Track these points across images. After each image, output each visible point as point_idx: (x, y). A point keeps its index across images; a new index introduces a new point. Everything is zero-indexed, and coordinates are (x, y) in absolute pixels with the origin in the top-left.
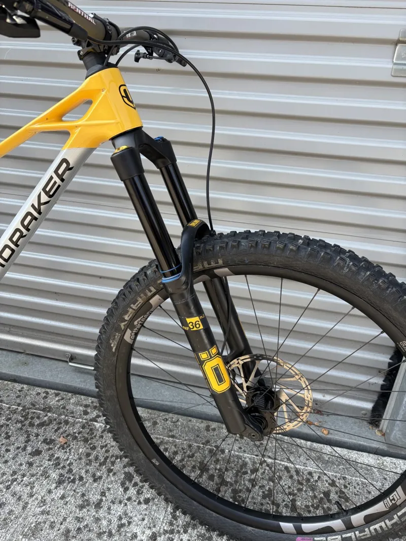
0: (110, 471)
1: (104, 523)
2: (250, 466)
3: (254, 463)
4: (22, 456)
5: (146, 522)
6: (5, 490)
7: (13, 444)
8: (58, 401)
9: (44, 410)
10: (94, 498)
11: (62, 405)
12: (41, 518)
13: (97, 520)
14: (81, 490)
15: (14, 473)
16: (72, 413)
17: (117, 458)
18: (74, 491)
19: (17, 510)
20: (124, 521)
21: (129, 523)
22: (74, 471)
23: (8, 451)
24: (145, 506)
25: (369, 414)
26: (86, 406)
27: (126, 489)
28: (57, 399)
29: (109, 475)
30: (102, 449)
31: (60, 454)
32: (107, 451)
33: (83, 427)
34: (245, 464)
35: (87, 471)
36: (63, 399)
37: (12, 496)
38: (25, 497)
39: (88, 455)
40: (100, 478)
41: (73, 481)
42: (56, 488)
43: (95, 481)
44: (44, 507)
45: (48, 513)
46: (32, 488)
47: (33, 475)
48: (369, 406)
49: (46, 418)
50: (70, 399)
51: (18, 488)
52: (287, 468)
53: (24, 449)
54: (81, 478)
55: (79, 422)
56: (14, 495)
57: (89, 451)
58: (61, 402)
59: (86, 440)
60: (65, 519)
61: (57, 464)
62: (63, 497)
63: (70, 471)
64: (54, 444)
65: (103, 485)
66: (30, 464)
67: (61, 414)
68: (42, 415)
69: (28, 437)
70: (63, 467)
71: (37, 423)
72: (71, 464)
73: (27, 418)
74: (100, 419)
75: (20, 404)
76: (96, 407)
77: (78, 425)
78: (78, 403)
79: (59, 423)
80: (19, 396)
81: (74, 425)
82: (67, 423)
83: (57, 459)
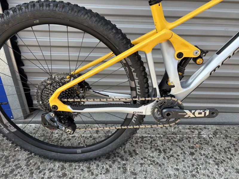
0: (232, 154)
4: (187, 156)
6: (198, 174)
7: (177, 152)
8: (174, 129)
9: (173, 134)
11: (178, 130)
16: (187, 133)
17: (229, 149)
18: (227, 166)
22: (218, 158)
28: (173, 128)
29: (233, 156)
30: (218, 146)
31: (203, 152)
32: (221, 147)
33: (199, 138)
36: (175, 128)
37: (204, 176)
38: (210, 175)
39: (215, 150)
41: (222, 162)
42: (218, 167)
43: (231, 160)
44: (223, 177)
46: (208, 170)
47: (202, 164)
49: (178, 138)
50: (178, 127)
53: (184, 153)
54: (224, 161)
55: (194, 136)
56: (204, 175)
57: (213, 148)
58: (176, 129)
59: (206, 144)
61: (207, 157)
62: (226, 171)
63: (216, 159)
64: (196, 148)
65: (236, 161)
66: (195, 159)
67: (183, 135)
68: (175, 136)
69: (179, 146)
70: (211, 158)
71: (177, 140)
72: (212, 155)
73: (170, 139)
74: (201, 133)
75: (159, 134)
76: (193, 129)
77: (196, 138)
78: (184, 128)
79: (187, 139)
80: (154, 130)
81: (194, 138)
82: (190, 138)
83: (204, 154)
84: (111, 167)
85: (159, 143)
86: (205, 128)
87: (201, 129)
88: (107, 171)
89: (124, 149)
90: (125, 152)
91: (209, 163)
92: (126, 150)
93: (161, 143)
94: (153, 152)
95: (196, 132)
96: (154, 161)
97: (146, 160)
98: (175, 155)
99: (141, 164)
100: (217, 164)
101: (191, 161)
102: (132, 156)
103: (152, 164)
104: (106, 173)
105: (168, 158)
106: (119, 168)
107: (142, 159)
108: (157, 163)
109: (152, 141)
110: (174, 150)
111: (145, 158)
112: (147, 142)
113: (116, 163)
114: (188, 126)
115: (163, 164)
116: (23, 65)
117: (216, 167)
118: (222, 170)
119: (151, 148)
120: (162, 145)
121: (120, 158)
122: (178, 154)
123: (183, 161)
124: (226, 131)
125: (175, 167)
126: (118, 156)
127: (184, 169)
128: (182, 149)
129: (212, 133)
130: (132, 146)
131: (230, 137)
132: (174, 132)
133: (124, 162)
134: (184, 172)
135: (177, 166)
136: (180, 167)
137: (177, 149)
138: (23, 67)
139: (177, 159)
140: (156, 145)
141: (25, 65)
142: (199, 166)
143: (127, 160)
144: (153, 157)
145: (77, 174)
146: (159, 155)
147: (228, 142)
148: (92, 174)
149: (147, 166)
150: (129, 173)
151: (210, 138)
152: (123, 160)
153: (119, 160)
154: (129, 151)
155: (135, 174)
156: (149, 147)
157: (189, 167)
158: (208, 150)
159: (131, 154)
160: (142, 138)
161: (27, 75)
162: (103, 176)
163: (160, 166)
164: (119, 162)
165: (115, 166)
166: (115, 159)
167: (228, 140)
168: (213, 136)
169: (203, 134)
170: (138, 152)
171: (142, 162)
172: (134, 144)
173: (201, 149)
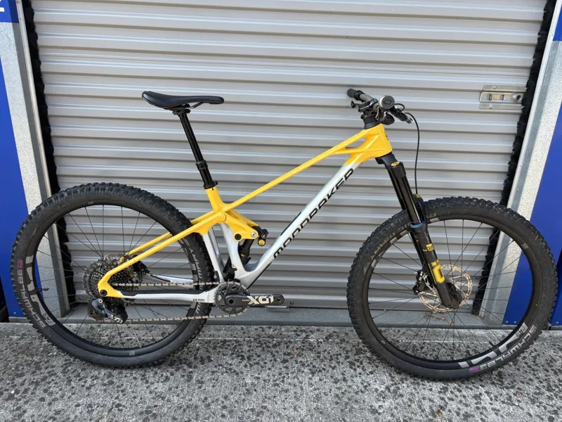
1: (355, 387)
2: (418, 347)
3: (419, 344)
4: (277, 364)
5: (378, 382)
9: (269, 337)
10: (340, 377)
12: (317, 392)
13: (350, 387)
14: (329, 375)
15: (280, 374)
16: (289, 336)
19: (299, 391)
20: (365, 384)
21: (369, 384)
23: (265, 363)
24: (372, 375)
25: (472, 308)
26: (295, 331)
27: (355, 370)
28: (272, 330)
30: (324, 353)
31: (300, 359)
32: (329, 353)
33: (303, 343)
34: (415, 346)
35: (324, 365)
36: (276, 330)
39: (319, 357)
40: (335, 367)
41: (320, 371)
43: (333, 368)
45: (318, 389)
46: (298, 379)
47: (293, 373)
48: (471, 302)
49: (274, 342)
50: (281, 329)
51: (289, 380)
52: (439, 343)
53: (275, 360)
54: (324, 369)
56: (290, 384)
57: (318, 355)
58: (276, 332)
59: (310, 350)
60: (331, 390)
61: (304, 365)
62: (321, 380)
65: (339, 370)
66: (287, 368)
67: (282, 339)
68: (270, 340)
69: (272, 354)
70: (308, 365)
71: (271, 345)
72: (311, 363)
73: (262, 344)
74: (310, 337)
75: (249, 337)
76: (301, 331)
77: (299, 342)
78: (288, 331)
79: (286, 343)
80: (244, 333)
81: (296, 342)
82: (291, 342)
83: (301, 362)
84: (172, 374)
85: (246, 348)
86: (318, 330)
87: (311, 332)
88: (167, 379)
89: (195, 355)
90: (195, 359)
91: (303, 372)
92: (198, 355)
93: (248, 349)
94: (233, 359)
95: (304, 335)
96: (230, 369)
97: (221, 367)
98: (262, 363)
99: (213, 372)
100: (313, 373)
101: (281, 369)
102: (202, 364)
103: (227, 372)
104: (165, 381)
105: (251, 366)
106: (183, 376)
107: (216, 366)
108: (235, 371)
109: (236, 346)
110: (263, 356)
111: (220, 365)
112: (229, 348)
113: (181, 371)
114: (295, 328)
115: (242, 373)
116: (68, 241)
117: (310, 376)
118: (316, 378)
119: (233, 354)
120: (249, 351)
121: (188, 365)
122: (266, 361)
123: (270, 369)
124: (347, 334)
125: (257, 375)
126: (185, 363)
127: (267, 378)
128: (274, 356)
129: (324, 337)
130: (207, 351)
131: (347, 342)
132: (271, 335)
133: (191, 370)
134: (265, 381)
135: (259, 374)
136: (264, 375)
137: (267, 355)
138: (67, 244)
139: (262, 367)
140: (240, 351)
141: (70, 240)
142: (288, 374)
143: (195, 367)
144: (231, 365)
145: (127, 381)
146: (240, 362)
147: (341, 348)
148: (147, 382)
149: (220, 374)
150: (194, 381)
151: (318, 343)
152: (191, 367)
153: (185, 367)
154: (202, 358)
155: (202, 383)
156: (230, 352)
157: (274, 376)
158: (309, 357)
159: (202, 362)
160: (225, 341)
161: (72, 253)
162: (161, 384)
163: (237, 374)
164: (184, 370)
165: (178, 374)
166: (180, 366)
167: (343, 345)
168: (324, 341)
169: (312, 338)
170: (212, 359)
171: (215, 369)
172: (210, 350)
173: (299, 355)
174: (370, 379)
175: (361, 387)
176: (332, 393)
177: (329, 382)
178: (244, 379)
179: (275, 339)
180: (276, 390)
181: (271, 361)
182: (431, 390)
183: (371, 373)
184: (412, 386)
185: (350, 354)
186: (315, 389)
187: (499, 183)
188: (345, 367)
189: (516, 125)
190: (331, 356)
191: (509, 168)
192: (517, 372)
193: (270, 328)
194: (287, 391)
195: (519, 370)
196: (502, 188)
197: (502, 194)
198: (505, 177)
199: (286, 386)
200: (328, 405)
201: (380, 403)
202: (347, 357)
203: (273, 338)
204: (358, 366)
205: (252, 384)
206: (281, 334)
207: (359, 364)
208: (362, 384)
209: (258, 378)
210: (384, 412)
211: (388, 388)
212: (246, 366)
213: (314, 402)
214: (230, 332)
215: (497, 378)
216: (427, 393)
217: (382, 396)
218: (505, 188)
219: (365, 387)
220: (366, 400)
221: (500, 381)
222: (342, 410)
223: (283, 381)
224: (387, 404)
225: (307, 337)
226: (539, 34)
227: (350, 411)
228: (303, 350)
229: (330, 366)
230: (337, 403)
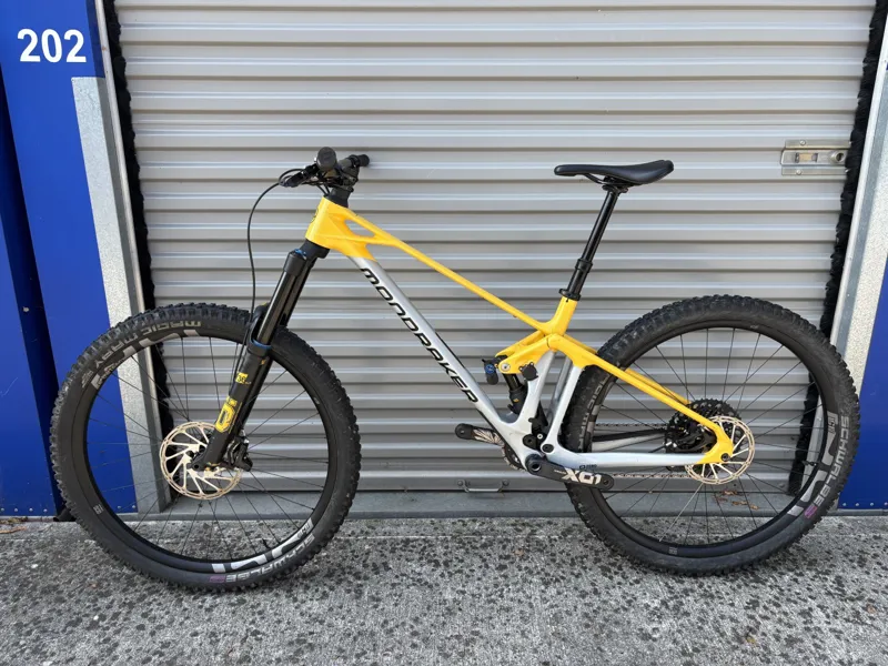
0: (584, 567)
1: (613, 603)
4: (490, 572)
5: (648, 595)
9: (474, 534)
10: (589, 588)
12: (554, 610)
13: (605, 602)
14: (571, 585)
15: (496, 586)
19: (528, 610)
20: (629, 598)
21: (635, 599)
23: (472, 571)
24: (639, 586)
25: (787, 486)
26: (513, 525)
27: (611, 578)
28: (478, 524)
31: (524, 564)
32: (568, 555)
33: (528, 541)
35: (563, 572)
36: (484, 523)
39: (554, 561)
40: (580, 574)
41: (557, 580)
43: (577, 576)
45: (556, 606)
46: (524, 592)
47: (516, 584)
48: (785, 477)
49: (483, 541)
50: (491, 522)
51: (511, 595)
53: (487, 566)
54: (563, 578)
56: (512, 600)
57: (552, 557)
58: (485, 527)
59: (540, 550)
60: (576, 607)
61: (531, 572)
62: (559, 593)
64: (512, 559)
66: (505, 577)
67: (495, 536)
68: (477, 538)
69: (481, 557)
70: (538, 573)
71: (478, 545)
72: (542, 570)
73: (464, 544)
74: (537, 533)
75: (444, 535)
76: (523, 524)
77: (521, 541)
78: (503, 524)
79: (501, 542)
80: (436, 529)
81: (516, 540)
82: (509, 541)
83: (526, 568)
84: (332, 589)
85: (440, 550)
86: (549, 523)
87: (539, 525)
88: (325, 595)
89: (365, 561)
90: (365, 566)
91: (531, 582)
92: (368, 561)
93: (443, 550)
94: (422, 565)
95: (528, 530)
96: (419, 580)
97: (404, 578)
98: (467, 571)
99: (394, 585)
100: (547, 584)
101: (496, 578)
102: (376, 573)
103: (414, 585)
104: (322, 598)
105: (451, 575)
106: (349, 591)
107: (397, 577)
108: (426, 583)
109: (425, 547)
110: (467, 561)
111: (403, 575)
112: (415, 550)
113: (344, 584)
114: (512, 520)
115: (437, 585)
117: (543, 587)
118: (552, 591)
119: (421, 559)
120: (445, 554)
121: (354, 575)
122: (473, 568)
123: (479, 579)
125: (460, 588)
126: (350, 573)
127: (476, 591)
128: (484, 560)
129: (560, 532)
130: (382, 555)
132: (478, 532)
133: (359, 582)
134: (473, 595)
135: (464, 586)
136: (471, 588)
137: (474, 560)
139: (468, 576)
140: (432, 554)
142: (507, 586)
143: (366, 578)
144: (419, 574)
145: (265, 600)
146: (433, 570)
147: (586, 547)
148: (295, 600)
149: (404, 587)
150: (365, 597)
151: (550, 541)
152: (359, 578)
153: (351, 578)
154: (374, 565)
155: (378, 600)
156: (417, 556)
157: (487, 588)
158: (539, 561)
159: (376, 570)
160: (407, 542)
162: (315, 602)
163: (430, 587)
164: (350, 582)
165: (341, 589)
166: (342, 577)
168: (560, 538)
169: (541, 534)
170: (391, 566)
171: (396, 581)
172: (386, 553)
173: (522, 558)
174: (636, 590)
175: (623, 603)
176: (579, 612)
177: (573, 598)
178: (441, 593)
179: (484, 537)
180: (492, 608)
181: (480, 567)
182: (732, 605)
183: (637, 582)
184: (702, 601)
185: (601, 555)
186: (552, 606)
187: (818, 288)
188: (594, 575)
189: (839, 198)
190: (572, 560)
191: (833, 263)
192: (866, 577)
193: (474, 521)
194: (508, 610)
195: (868, 573)
196: (824, 296)
197: (824, 304)
198: (827, 278)
199: (507, 603)
200: (574, 629)
201: (654, 625)
202: (597, 560)
203: (481, 534)
204: (616, 573)
205: (455, 600)
206: (492, 530)
207: (616, 570)
208: (624, 597)
209: (463, 592)
210: (661, 637)
211: (664, 603)
212: (442, 575)
213: (551, 624)
214: (414, 528)
215: (835, 586)
216: (726, 609)
217: (657, 615)
218: (827, 294)
219: (629, 602)
220: (633, 621)
221: (839, 590)
222: (596, 636)
223: (501, 596)
224: (665, 626)
225: (533, 533)
226: (864, 61)
227: (608, 636)
228: (528, 551)
229: (572, 574)
230: (587, 626)
